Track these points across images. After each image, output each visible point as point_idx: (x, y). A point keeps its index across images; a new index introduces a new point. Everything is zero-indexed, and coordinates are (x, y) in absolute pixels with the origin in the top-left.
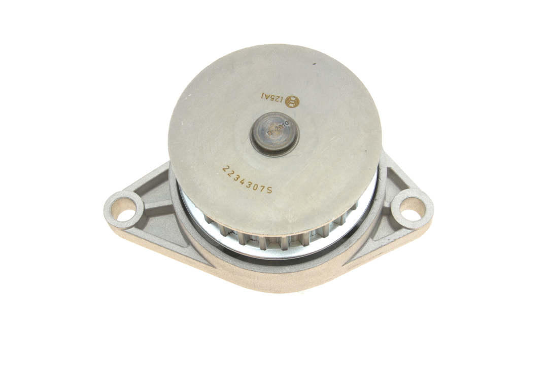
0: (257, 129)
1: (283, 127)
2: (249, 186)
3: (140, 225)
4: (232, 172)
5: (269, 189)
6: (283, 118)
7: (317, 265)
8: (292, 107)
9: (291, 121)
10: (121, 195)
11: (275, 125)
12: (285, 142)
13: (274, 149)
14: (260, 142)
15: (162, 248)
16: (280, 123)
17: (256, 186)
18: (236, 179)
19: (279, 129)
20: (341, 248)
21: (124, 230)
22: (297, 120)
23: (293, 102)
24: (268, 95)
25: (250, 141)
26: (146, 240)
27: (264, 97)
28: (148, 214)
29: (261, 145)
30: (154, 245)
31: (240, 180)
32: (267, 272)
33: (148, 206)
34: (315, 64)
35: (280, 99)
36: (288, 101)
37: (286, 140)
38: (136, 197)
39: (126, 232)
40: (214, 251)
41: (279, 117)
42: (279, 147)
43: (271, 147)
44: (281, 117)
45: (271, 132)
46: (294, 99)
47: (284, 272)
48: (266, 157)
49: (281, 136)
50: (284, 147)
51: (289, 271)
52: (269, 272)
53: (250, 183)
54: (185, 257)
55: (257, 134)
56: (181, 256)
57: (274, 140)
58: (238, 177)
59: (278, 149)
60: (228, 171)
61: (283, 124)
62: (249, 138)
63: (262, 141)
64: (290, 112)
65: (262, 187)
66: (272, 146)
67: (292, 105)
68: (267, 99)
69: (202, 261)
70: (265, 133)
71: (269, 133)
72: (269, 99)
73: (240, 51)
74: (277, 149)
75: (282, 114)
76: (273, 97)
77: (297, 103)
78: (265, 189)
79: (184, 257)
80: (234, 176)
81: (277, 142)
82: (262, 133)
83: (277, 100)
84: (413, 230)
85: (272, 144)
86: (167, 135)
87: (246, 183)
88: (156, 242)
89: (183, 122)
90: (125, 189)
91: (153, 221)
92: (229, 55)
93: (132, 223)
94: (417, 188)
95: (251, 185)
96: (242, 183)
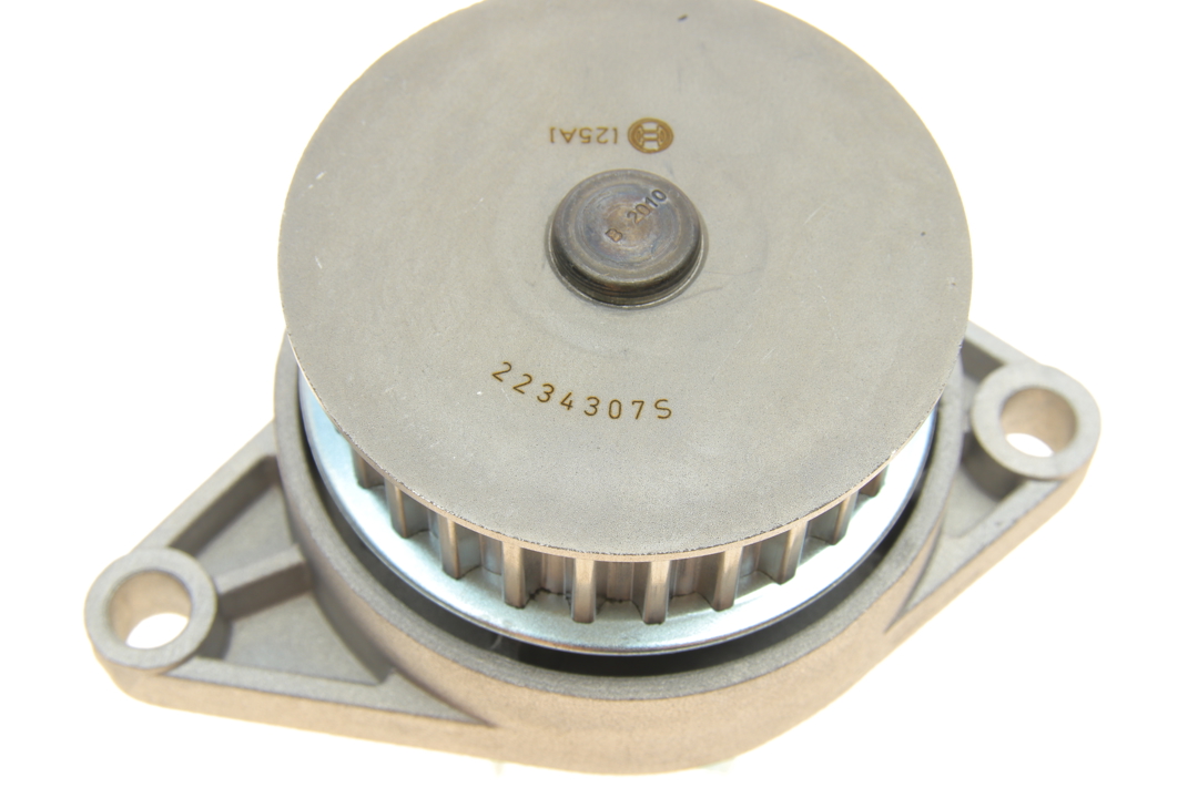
0: (571, 231)
1: (650, 210)
2: (592, 410)
3: (214, 646)
4: (527, 379)
5: (661, 405)
6: (642, 184)
7: (831, 635)
8: (654, 152)
9: (665, 187)
10: (132, 567)
11: (624, 207)
12: (672, 252)
13: (644, 280)
14: (593, 268)
15: (304, 705)
16: (639, 199)
17: (615, 406)
18: (544, 397)
19: (640, 217)
20: (888, 569)
21: (166, 672)
22: (682, 183)
23: (652, 135)
24: (568, 128)
25: (552, 275)
26: (246, 689)
27: (558, 138)
28: (233, 608)
29: (596, 275)
30: (276, 700)
31: (557, 397)
32: (680, 693)
33: (227, 583)
34: (683, 18)
35: (610, 136)
36: (636, 136)
37: (672, 246)
38: (182, 563)
39: (178, 678)
40: (491, 666)
41: (630, 181)
42: (658, 270)
43: (633, 275)
44: (636, 181)
45: (616, 231)
46: (652, 127)
47: (735, 680)
48: (619, 312)
49: (653, 237)
50: (672, 268)
51: (749, 674)
52: (688, 691)
53: (594, 402)
54: (388, 717)
55: (576, 245)
56: (370, 714)
57: (633, 254)
58: (548, 389)
59: (657, 275)
60: (512, 379)
61: (648, 200)
62: (548, 267)
63: (598, 263)
64: (655, 165)
65: (638, 405)
66: (634, 270)
67: (654, 146)
68: (568, 141)
69: (444, 714)
70: (600, 239)
71: (613, 233)
72: (576, 139)
73: (443, 22)
74: (651, 278)
75: (634, 174)
76: (585, 134)
77: (665, 136)
78: (648, 408)
79: (380, 716)
80: (536, 388)
81: (645, 256)
82: (590, 239)
83: (602, 139)
84: (1058, 481)
85: (631, 265)
86: (281, 309)
87: (580, 403)
88: (279, 688)
89: (321, 260)
90: (140, 547)
91: (247, 632)
92: (413, 39)
93: (190, 646)
94: (1027, 362)
95: (599, 407)
96: (569, 406)
